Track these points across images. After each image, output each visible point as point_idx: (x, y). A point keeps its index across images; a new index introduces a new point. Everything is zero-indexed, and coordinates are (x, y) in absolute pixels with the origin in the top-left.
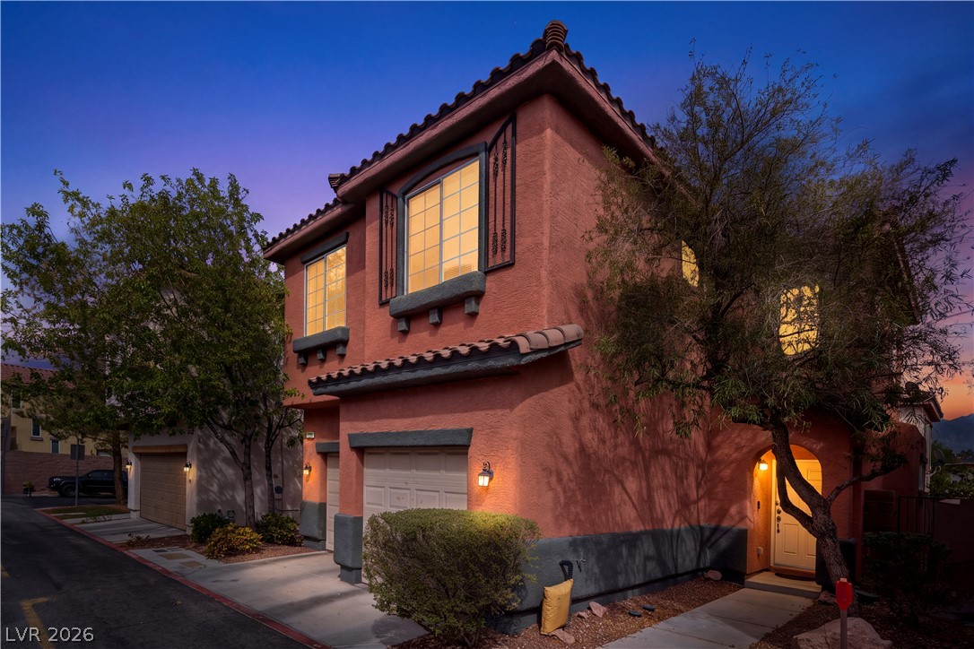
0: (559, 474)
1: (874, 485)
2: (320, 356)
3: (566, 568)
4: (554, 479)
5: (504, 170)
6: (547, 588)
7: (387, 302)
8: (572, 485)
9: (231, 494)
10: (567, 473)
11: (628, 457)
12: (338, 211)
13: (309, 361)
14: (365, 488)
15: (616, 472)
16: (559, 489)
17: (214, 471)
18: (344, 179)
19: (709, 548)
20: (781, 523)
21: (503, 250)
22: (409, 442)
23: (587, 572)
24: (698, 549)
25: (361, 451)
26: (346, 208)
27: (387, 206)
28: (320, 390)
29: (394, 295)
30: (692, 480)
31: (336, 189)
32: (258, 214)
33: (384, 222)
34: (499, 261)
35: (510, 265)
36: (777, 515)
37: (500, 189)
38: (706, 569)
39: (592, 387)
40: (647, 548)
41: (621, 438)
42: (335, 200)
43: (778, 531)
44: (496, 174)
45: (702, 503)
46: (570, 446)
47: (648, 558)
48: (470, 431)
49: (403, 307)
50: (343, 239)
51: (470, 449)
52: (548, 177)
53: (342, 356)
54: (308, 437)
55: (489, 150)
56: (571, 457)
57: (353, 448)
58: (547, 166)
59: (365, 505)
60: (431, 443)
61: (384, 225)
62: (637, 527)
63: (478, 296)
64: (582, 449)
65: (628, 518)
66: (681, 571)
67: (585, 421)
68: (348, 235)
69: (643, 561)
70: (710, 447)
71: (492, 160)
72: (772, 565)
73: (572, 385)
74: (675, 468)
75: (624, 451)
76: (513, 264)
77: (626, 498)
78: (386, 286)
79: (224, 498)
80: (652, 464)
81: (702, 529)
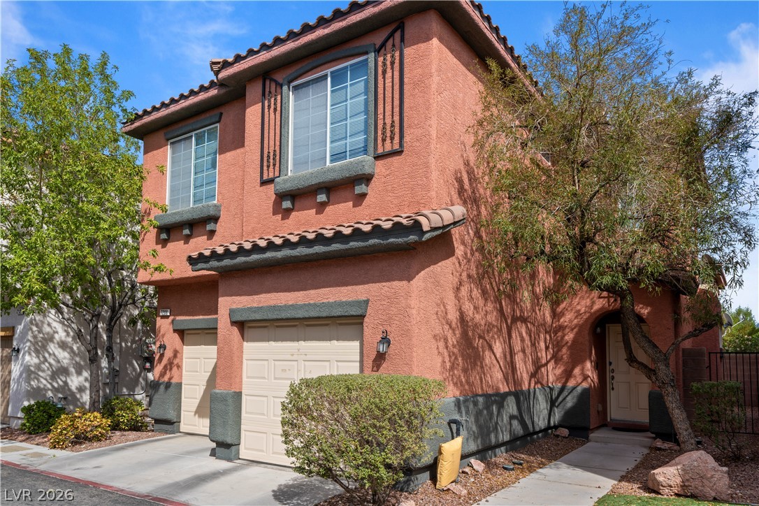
0: (446, 340)
1: (687, 344)
2: (187, 232)
3: (454, 426)
4: (441, 344)
5: (392, 68)
6: (443, 445)
7: (271, 181)
8: (456, 350)
9: (64, 379)
10: (452, 340)
11: (495, 323)
12: (213, 92)
13: (171, 237)
14: (245, 362)
15: (487, 338)
16: (446, 354)
17: (47, 355)
18: (226, 64)
19: (557, 407)
20: (614, 382)
21: (392, 139)
22: (300, 314)
23: (467, 430)
24: (549, 408)
25: (241, 325)
26: (223, 91)
27: (270, 92)
28: (200, 266)
29: (277, 174)
30: (542, 345)
31: (217, 73)
32: (129, 92)
33: (266, 107)
34: (388, 147)
35: (398, 153)
36: (611, 374)
37: (389, 84)
38: (556, 427)
39: (469, 261)
40: (511, 407)
41: (490, 306)
42: (212, 83)
43: (613, 389)
44: (384, 72)
45: (550, 366)
46: (453, 316)
47: (512, 417)
48: (367, 302)
49: (288, 186)
50: (217, 119)
51: (366, 319)
52: (436, 79)
53: (212, 233)
54: (161, 314)
55: (378, 51)
56: (454, 325)
57: (234, 323)
58: (434, 68)
59: (244, 379)
60: (324, 314)
61: (266, 110)
62: (504, 388)
63: (367, 179)
64: (462, 318)
65: (496, 378)
66: (537, 429)
67: (464, 291)
68: (221, 114)
69: (508, 419)
70: (555, 315)
71: (381, 59)
72: (609, 420)
73: (453, 259)
74: (529, 332)
75: (493, 318)
76: (402, 151)
77: (495, 362)
78: (268, 166)
79: (56, 385)
80: (513, 328)
81: (552, 389)
